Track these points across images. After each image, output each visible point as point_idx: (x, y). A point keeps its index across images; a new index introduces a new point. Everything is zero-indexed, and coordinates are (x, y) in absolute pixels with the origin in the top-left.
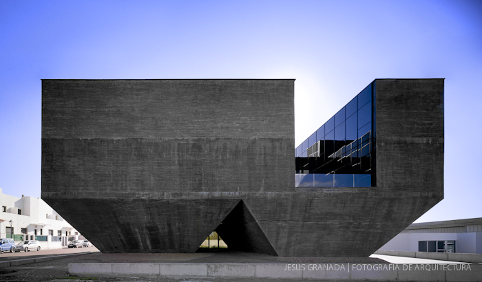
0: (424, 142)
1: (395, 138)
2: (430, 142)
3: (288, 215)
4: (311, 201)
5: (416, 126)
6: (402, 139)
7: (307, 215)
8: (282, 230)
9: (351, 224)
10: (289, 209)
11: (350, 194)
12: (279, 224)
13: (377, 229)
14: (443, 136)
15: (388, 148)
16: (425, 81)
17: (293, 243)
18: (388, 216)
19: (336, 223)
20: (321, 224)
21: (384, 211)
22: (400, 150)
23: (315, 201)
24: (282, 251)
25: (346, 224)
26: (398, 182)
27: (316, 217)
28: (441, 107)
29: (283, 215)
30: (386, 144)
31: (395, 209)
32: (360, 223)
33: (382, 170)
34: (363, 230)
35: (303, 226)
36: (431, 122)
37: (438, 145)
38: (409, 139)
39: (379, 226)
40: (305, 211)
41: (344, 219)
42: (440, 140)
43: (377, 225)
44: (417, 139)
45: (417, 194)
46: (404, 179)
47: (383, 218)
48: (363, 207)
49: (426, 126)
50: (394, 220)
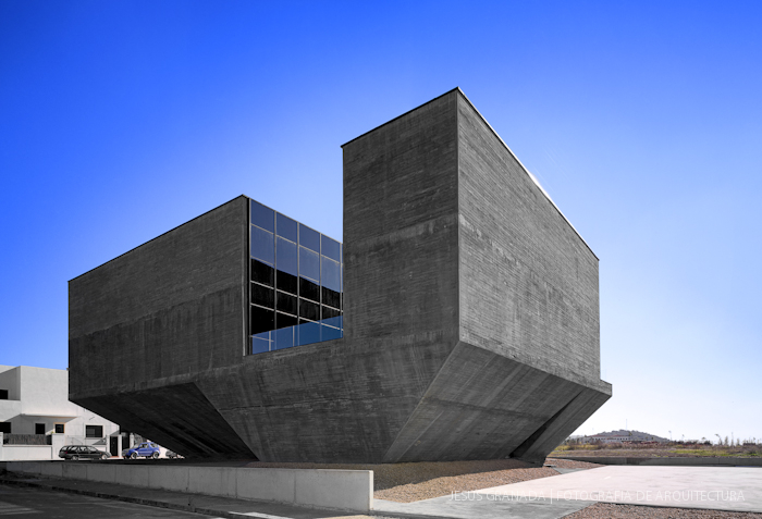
0: (420, 233)
1: (372, 242)
2: (431, 229)
3: (245, 399)
4: (261, 375)
5: (405, 206)
6: (381, 238)
7: (265, 396)
8: (247, 421)
9: (325, 405)
10: (242, 389)
11: (305, 355)
12: (241, 412)
13: (368, 411)
15: (360, 262)
17: (268, 441)
18: (374, 387)
19: (306, 406)
20: (287, 409)
21: (365, 378)
22: (379, 261)
23: (265, 374)
24: (260, 452)
25: (319, 407)
26: (375, 321)
27: (276, 398)
29: (239, 398)
30: (357, 256)
31: (380, 372)
32: (338, 403)
33: (352, 306)
34: (349, 415)
35: (268, 413)
36: (434, 188)
37: (446, 231)
38: (392, 237)
39: (370, 407)
40: (261, 391)
41: (313, 398)
42: (449, 219)
43: (364, 404)
44: (408, 230)
45: (409, 339)
46: (387, 314)
47: (369, 392)
48: (330, 376)
49: (424, 200)
50: (388, 394)
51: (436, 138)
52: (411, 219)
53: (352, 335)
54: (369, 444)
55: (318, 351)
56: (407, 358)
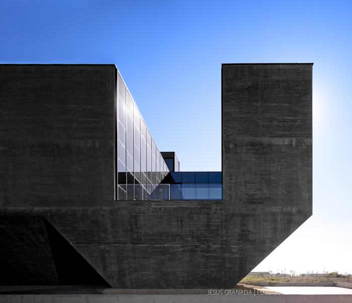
0: (286, 143)
1: (248, 139)
2: (294, 143)
3: (110, 236)
4: (136, 218)
5: (275, 123)
6: (256, 139)
7: (135, 236)
8: (107, 255)
9: (196, 247)
10: (109, 228)
11: (187, 209)
12: (102, 247)
13: (233, 253)
14: (310, 135)
15: (238, 150)
16: (287, 67)
17: (127, 272)
18: (244, 237)
19: (177, 246)
20: (156, 248)
21: (237, 230)
22: (255, 153)
23: (141, 218)
24: (115, 281)
25: (190, 248)
26: (251, 193)
27: (147, 238)
28: (308, 99)
29: (103, 235)
30: (236, 145)
31: (251, 228)
32: (209, 246)
33: (231, 179)
34: (216, 255)
35: (134, 250)
36: (296, 118)
37: (304, 147)
38: (265, 140)
39: (236, 250)
40: (131, 231)
41: (186, 241)
42: (306, 140)
43: (232, 248)
44: (277, 139)
45: (277, 209)
46: (260, 190)
47: (239, 240)
48: (208, 226)
49: (288, 124)
50: (253, 242)
51: (297, 88)
52: (280, 133)
53: (231, 200)
54: (228, 275)
55: (199, 207)
56: (275, 221)
